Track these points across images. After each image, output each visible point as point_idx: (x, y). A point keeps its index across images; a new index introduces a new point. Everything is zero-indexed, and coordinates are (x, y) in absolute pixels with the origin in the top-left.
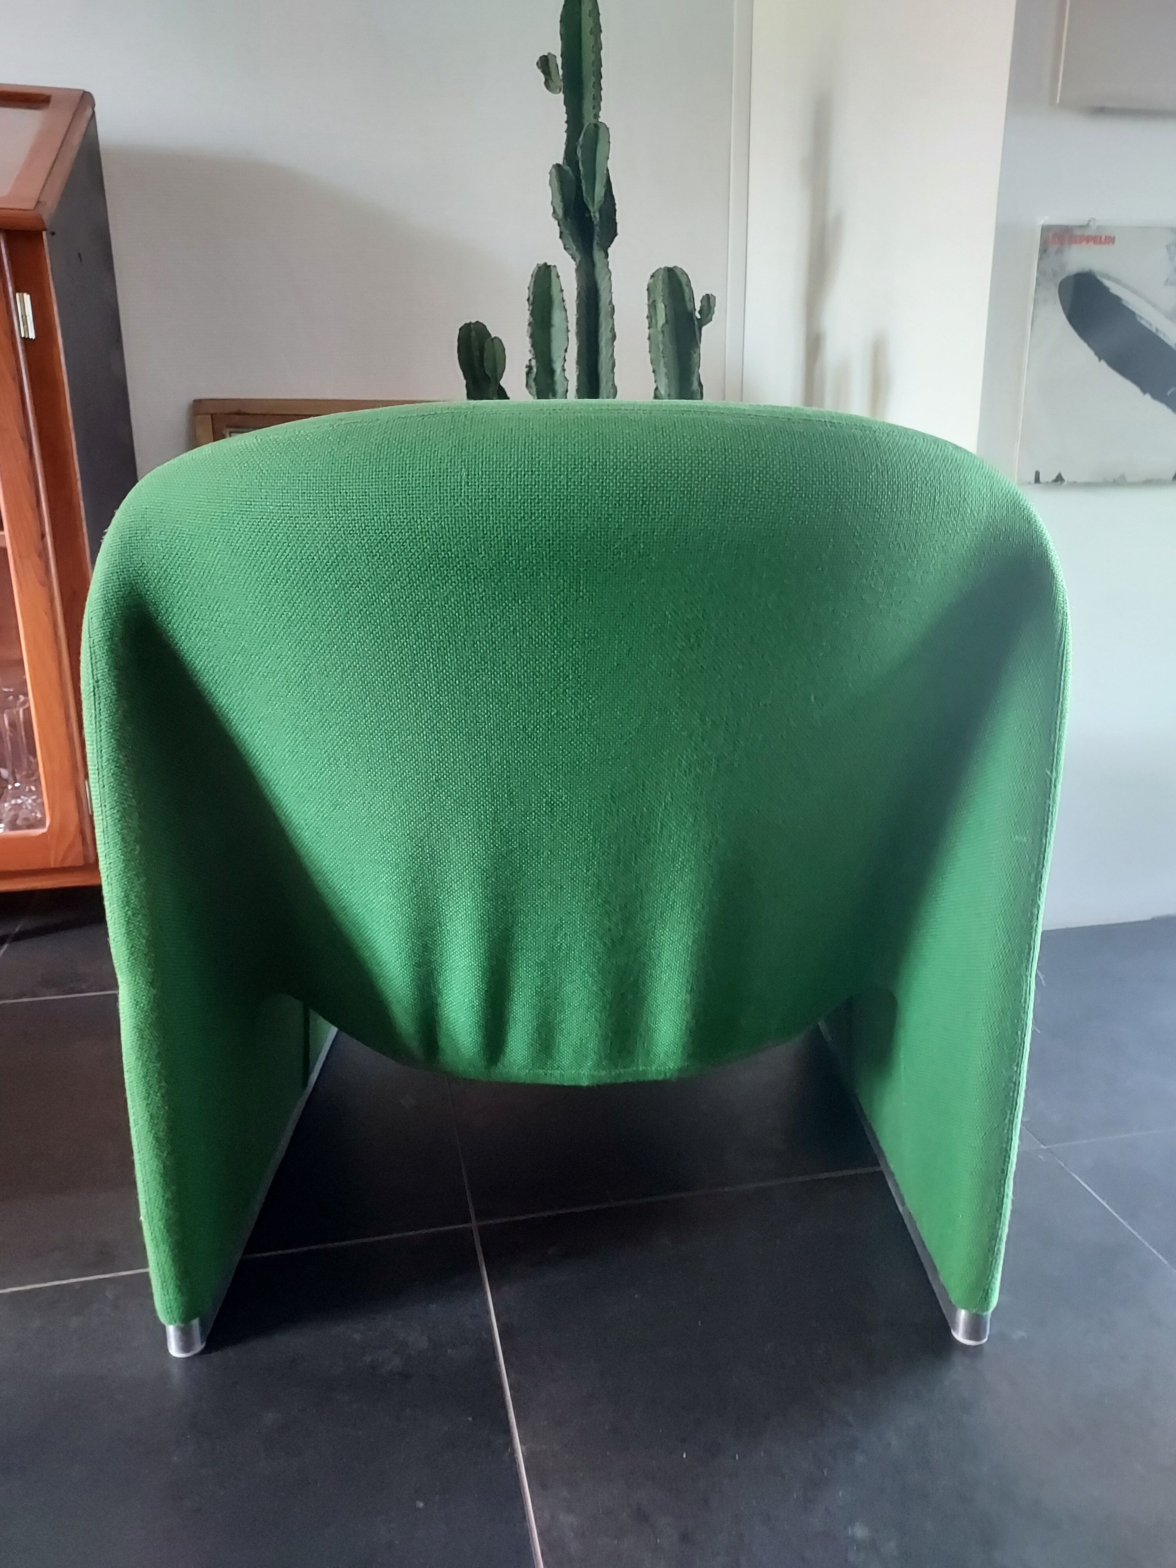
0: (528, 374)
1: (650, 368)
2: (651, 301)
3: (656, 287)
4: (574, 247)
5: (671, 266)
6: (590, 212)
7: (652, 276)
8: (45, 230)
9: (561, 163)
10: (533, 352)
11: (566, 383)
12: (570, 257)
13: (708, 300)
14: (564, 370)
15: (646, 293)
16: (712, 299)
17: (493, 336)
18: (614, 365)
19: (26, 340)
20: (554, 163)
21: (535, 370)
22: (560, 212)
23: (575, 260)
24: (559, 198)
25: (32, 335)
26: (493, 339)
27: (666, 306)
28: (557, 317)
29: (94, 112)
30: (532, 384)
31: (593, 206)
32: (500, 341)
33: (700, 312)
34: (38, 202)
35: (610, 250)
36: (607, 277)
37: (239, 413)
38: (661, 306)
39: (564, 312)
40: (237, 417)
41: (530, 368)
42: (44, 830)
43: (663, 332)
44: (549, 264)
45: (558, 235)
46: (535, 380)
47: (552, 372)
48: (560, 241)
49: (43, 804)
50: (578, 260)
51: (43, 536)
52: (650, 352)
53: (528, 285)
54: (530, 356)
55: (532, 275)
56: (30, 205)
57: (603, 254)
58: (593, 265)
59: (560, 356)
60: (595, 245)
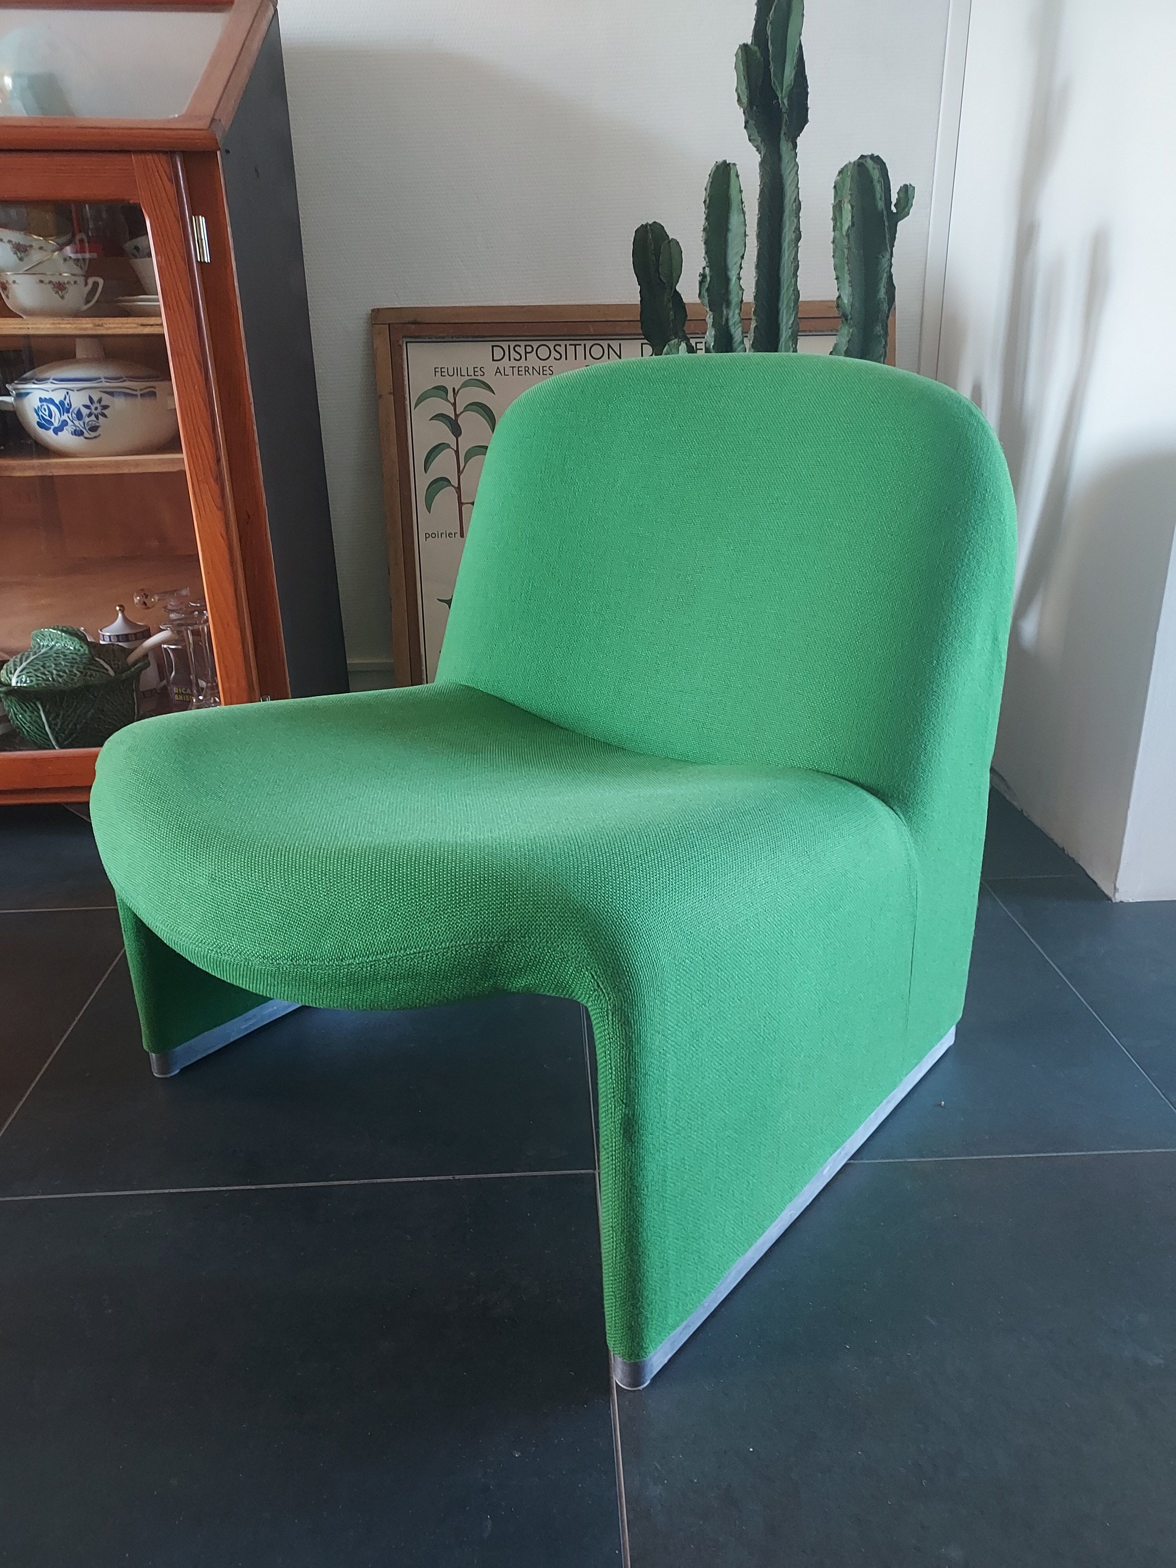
0: (701, 282)
1: (834, 274)
2: (837, 201)
3: (844, 185)
4: (760, 139)
5: (863, 155)
6: (777, 98)
7: (840, 172)
8: (219, 149)
9: (749, 42)
10: (707, 259)
11: (740, 292)
12: (755, 149)
13: (907, 191)
14: (739, 279)
15: (833, 191)
16: (910, 189)
17: (670, 238)
18: (797, 268)
19: (201, 264)
20: (741, 43)
21: (708, 279)
22: (745, 100)
23: (760, 153)
24: (744, 86)
25: (207, 259)
26: (669, 242)
27: (852, 207)
28: (734, 219)
29: (276, 11)
30: (705, 294)
31: (782, 90)
32: (678, 244)
33: (895, 205)
34: (213, 120)
35: (799, 140)
37: (415, 323)
38: (847, 207)
39: (742, 215)
40: (413, 326)
41: (703, 276)
43: (848, 235)
44: (728, 161)
45: (743, 124)
46: (707, 290)
47: (727, 280)
48: (745, 131)
50: (762, 153)
51: (218, 460)
52: (833, 256)
53: (705, 186)
54: (704, 264)
55: (710, 175)
56: (203, 124)
57: (790, 144)
58: (780, 158)
59: (736, 263)
60: (782, 135)
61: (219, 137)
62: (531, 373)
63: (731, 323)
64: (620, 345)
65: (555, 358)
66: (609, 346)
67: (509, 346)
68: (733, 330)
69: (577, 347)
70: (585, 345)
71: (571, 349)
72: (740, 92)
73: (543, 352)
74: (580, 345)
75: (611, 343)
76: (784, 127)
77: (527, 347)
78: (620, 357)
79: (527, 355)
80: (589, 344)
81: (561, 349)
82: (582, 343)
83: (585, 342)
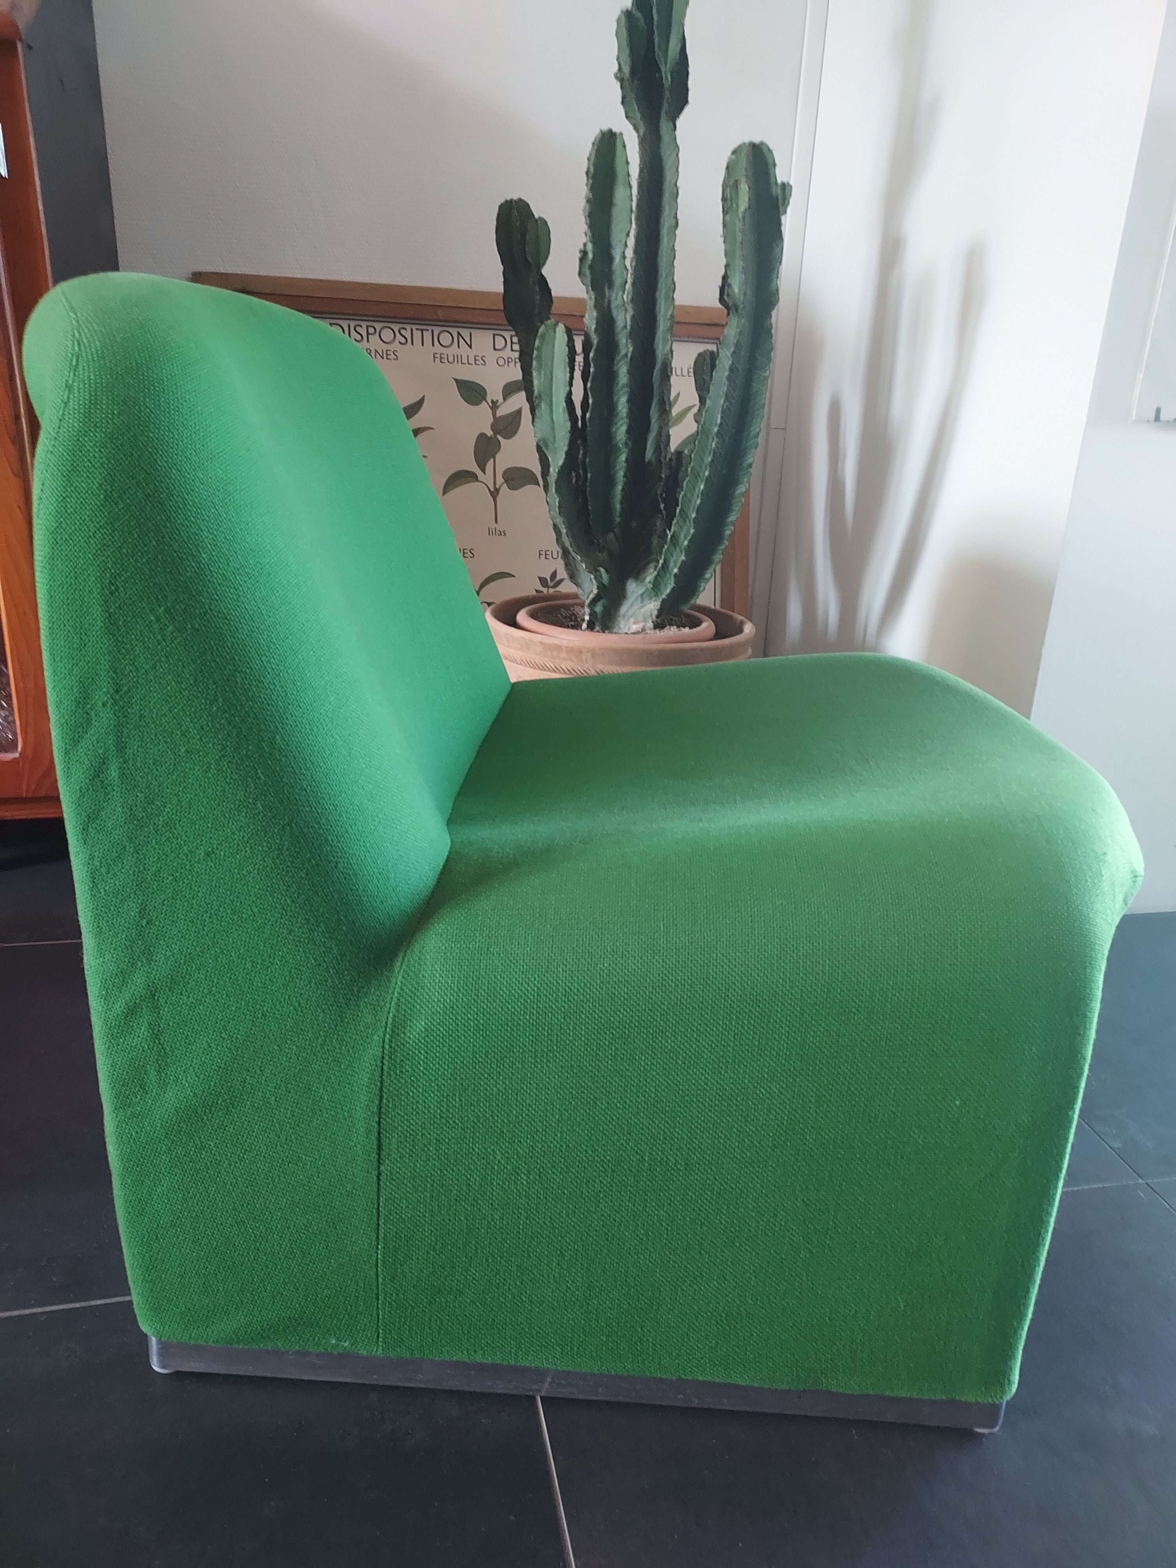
0: (582, 260)
3: (737, 165)
5: (757, 140)
6: (660, 72)
7: (733, 153)
8: (21, 40)
9: (632, 8)
10: (589, 234)
11: (625, 273)
13: (786, 186)
14: (624, 258)
17: (536, 216)
20: (624, 8)
21: (590, 256)
22: (627, 70)
23: (637, 131)
24: (626, 52)
26: (536, 221)
27: (748, 188)
28: (620, 194)
30: (587, 272)
31: (666, 63)
32: (546, 222)
35: (679, 123)
36: (675, 153)
38: (742, 188)
39: (629, 189)
41: (584, 253)
42: (17, 755)
44: (614, 130)
45: (620, 100)
46: (590, 268)
47: (610, 259)
48: (622, 106)
49: (14, 721)
50: (642, 131)
51: (17, 418)
53: (588, 155)
54: (586, 239)
55: (593, 144)
57: (671, 125)
58: (659, 138)
59: (620, 241)
60: (663, 114)
61: (21, 24)
62: (374, 356)
63: (613, 306)
64: (471, 334)
65: (400, 343)
66: (459, 334)
67: (349, 326)
68: (615, 313)
69: (424, 332)
70: (433, 331)
71: (417, 335)
72: (621, 62)
73: (387, 335)
74: (428, 330)
75: (461, 331)
76: (665, 105)
77: (369, 328)
78: (470, 347)
79: (370, 336)
80: (437, 330)
81: (408, 334)
82: (430, 328)
83: (433, 328)
